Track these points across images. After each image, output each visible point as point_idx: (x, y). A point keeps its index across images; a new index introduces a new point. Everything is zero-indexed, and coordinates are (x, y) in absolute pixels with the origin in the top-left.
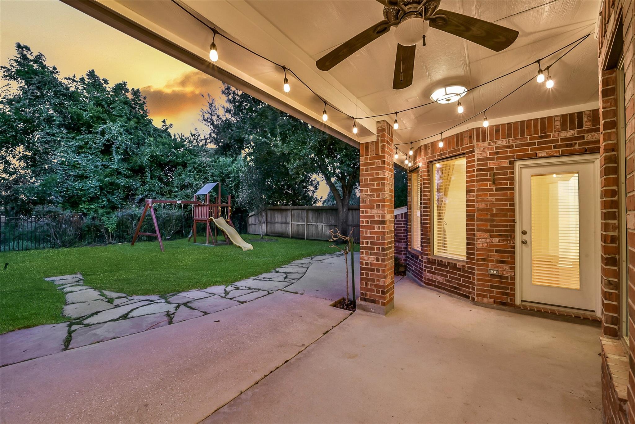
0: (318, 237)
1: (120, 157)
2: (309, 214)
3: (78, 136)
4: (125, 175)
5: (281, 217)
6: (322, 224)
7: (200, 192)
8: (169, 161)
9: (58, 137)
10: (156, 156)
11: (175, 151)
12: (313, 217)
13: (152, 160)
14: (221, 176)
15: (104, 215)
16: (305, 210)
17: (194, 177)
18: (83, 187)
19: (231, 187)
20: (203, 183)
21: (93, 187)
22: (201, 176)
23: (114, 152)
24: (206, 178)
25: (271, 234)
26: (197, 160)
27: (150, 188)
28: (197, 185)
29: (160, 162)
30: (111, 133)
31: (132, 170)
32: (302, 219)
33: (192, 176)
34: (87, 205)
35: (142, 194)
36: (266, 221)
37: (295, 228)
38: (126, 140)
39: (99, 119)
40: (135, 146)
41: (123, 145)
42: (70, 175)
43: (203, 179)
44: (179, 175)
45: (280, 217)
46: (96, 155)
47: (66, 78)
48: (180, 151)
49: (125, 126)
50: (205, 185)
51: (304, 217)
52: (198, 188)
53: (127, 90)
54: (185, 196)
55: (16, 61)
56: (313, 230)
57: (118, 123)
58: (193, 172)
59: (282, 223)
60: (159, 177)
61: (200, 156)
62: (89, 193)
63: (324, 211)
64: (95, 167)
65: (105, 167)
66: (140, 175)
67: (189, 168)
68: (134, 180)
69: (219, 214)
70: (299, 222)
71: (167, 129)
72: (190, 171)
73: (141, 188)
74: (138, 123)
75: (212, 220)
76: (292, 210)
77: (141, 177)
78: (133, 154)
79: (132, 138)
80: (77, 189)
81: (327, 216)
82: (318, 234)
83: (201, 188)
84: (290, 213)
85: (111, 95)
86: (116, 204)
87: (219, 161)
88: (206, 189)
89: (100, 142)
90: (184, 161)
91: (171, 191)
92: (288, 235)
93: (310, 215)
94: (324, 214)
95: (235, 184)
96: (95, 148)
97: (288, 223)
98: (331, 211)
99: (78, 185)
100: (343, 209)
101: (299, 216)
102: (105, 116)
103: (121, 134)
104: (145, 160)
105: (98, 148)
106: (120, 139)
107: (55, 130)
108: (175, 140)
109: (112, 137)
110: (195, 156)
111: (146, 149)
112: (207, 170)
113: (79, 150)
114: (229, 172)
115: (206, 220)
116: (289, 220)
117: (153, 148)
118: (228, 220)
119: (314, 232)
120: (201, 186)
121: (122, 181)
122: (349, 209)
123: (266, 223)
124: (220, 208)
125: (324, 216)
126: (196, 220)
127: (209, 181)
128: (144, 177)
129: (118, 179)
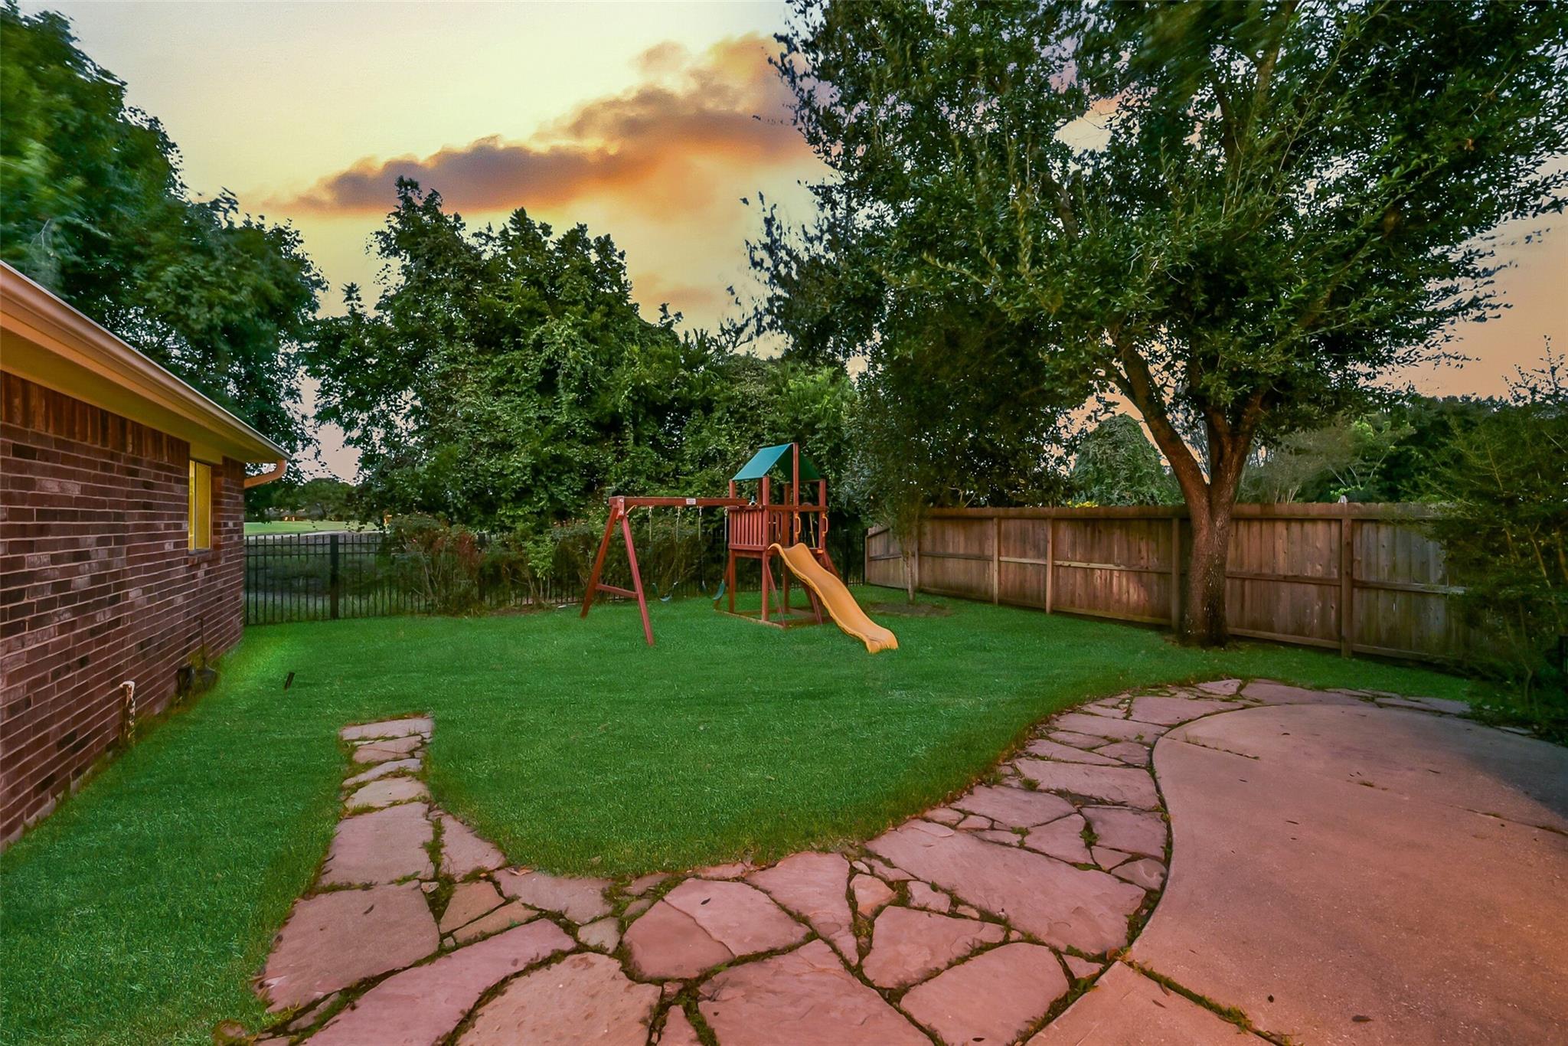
0: (1095, 608)
1: (572, 396)
2: (1061, 533)
3: (495, 357)
4: (584, 437)
5: (967, 539)
6: (1111, 566)
7: (745, 474)
8: (675, 399)
9: (463, 362)
10: (646, 387)
11: (686, 374)
12: (1074, 544)
13: (636, 398)
14: (794, 429)
15: (528, 535)
16: (1045, 519)
17: (730, 434)
18: (503, 469)
19: (820, 457)
20: (751, 448)
21: (519, 468)
22: (747, 431)
23: (561, 385)
24: (758, 437)
25: (933, 590)
26: (736, 390)
27: (635, 466)
28: (736, 454)
29: (654, 403)
30: (554, 343)
31: (597, 425)
32: (1036, 547)
33: (724, 433)
34: (511, 509)
35: (617, 481)
36: (919, 550)
37: (1011, 576)
38: (584, 357)
39: (533, 316)
40: (604, 368)
41: (578, 368)
42: (482, 443)
43: (751, 439)
44: (694, 432)
45: (962, 539)
46: (529, 397)
47: (475, 235)
48: (697, 372)
49: (582, 324)
50: (756, 452)
51: (1042, 543)
52: (738, 463)
53: (586, 245)
54: (709, 482)
55: (397, 214)
56: (1074, 585)
57: (569, 318)
58: (727, 422)
59: (967, 558)
60: (652, 438)
61: (742, 380)
62: (513, 483)
63: (1118, 523)
64: (525, 422)
65: (545, 420)
66: (613, 435)
67: (717, 414)
68: (601, 448)
69: (796, 534)
70: (1024, 555)
71: (670, 324)
72: (720, 419)
73: (616, 467)
74: (608, 315)
75: (776, 550)
76: (1000, 518)
77: (616, 439)
78: (600, 387)
79: (597, 350)
80: (493, 475)
81: (1128, 541)
82: (1093, 599)
83: (745, 461)
84: (996, 527)
85: (557, 259)
86: (565, 506)
87: (789, 390)
88: (759, 464)
89: (536, 363)
90: (706, 397)
91: (677, 471)
92: (986, 593)
93: (1066, 534)
94: (1118, 532)
95: (830, 448)
96: (526, 380)
97: (989, 559)
98: (1144, 524)
99: (494, 464)
100: (1213, 516)
101: (1023, 538)
102: (544, 306)
103: (574, 343)
104: (622, 400)
105: (532, 380)
106: (571, 353)
107: (458, 349)
108: (687, 345)
109: (556, 352)
110: (732, 383)
111: (625, 372)
112: (759, 415)
113: (498, 387)
114: (815, 416)
115: (760, 553)
116: (992, 547)
117: (639, 369)
118: (820, 552)
119: (1080, 591)
120: (745, 456)
121: (576, 453)
122: (1236, 519)
123: (920, 556)
124: (796, 516)
125: (1117, 541)
126: (734, 550)
127: (764, 444)
128: (623, 440)
129: (570, 446)
